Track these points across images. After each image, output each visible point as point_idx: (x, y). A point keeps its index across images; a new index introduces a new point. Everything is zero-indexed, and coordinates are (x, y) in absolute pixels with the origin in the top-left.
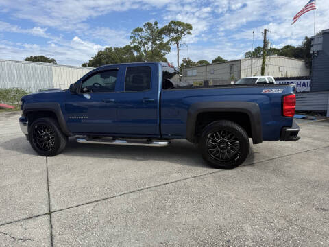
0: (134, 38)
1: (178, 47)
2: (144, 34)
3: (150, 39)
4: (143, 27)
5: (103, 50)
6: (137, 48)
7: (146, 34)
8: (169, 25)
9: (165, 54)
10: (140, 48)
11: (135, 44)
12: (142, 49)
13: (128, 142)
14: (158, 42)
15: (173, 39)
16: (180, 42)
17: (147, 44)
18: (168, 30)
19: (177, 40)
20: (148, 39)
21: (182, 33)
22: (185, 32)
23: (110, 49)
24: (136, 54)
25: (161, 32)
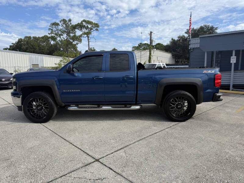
0: (52, 30)
1: (88, 40)
2: (60, 27)
3: (65, 32)
4: (59, 22)
5: (23, 38)
6: (54, 39)
7: (61, 28)
8: (82, 23)
9: (77, 44)
10: (56, 38)
11: (53, 35)
12: (58, 39)
13: (113, 107)
14: (72, 35)
15: (85, 33)
16: (90, 36)
17: (62, 35)
18: (80, 26)
19: (88, 34)
20: (64, 32)
21: (91, 29)
22: (94, 29)
23: (30, 37)
24: (52, 43)
25: (74, 27)
